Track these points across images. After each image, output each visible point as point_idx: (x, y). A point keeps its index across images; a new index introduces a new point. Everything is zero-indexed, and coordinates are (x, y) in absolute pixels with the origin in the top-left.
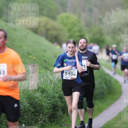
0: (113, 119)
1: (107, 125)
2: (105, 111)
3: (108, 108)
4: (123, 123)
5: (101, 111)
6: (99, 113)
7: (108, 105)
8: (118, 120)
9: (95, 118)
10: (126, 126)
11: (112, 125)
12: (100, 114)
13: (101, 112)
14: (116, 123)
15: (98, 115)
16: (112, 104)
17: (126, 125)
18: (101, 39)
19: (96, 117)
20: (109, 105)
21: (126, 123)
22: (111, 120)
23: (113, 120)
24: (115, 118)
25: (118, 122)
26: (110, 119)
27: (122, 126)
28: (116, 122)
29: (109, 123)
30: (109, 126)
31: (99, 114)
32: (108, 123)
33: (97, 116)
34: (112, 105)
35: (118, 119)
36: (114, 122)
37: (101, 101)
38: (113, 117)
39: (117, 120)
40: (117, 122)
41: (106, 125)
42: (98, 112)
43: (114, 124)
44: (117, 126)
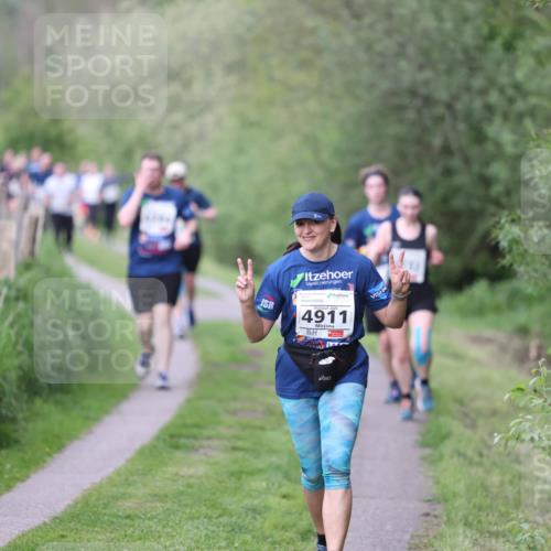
0: (110, 478)
1: (87, 504)
2: (76, 444)
3: (91, 432)
4: (155, 495)
5: (57, 443)
6: (49, 455)
7: (87, 418)
8: (135, 482)
9: (33, 476)
10: (168, 509)
11: (106, 506)
12: (56, 455)
13: (61, 448)
14: (124, 494)
15: (44, 461)
16: (107, 412)
17: (168, 505)
18: (53, 132)
19: (35, 472)
20: (92, 420)
21: (166, 496)
22: (101, 483)
23: (110, 481)
24: (118, 473)
25: (131, 490)
26: (97, 479)
27: (149, 510)
28: (122, 490)
29: (93, 498)
30: (95, 509)
31: (49, 459)
32: (90, 495)
33: (43, 468)
34: (108, 419)
35: (135, 478)
36: (114, 489)
37: (57, 403)
38: (111, 470)
39: (128, 483)
40: (129, 490)
41: (79, 505)
42: (47, 449)
43: (116, 498)
44: (130, 508)
